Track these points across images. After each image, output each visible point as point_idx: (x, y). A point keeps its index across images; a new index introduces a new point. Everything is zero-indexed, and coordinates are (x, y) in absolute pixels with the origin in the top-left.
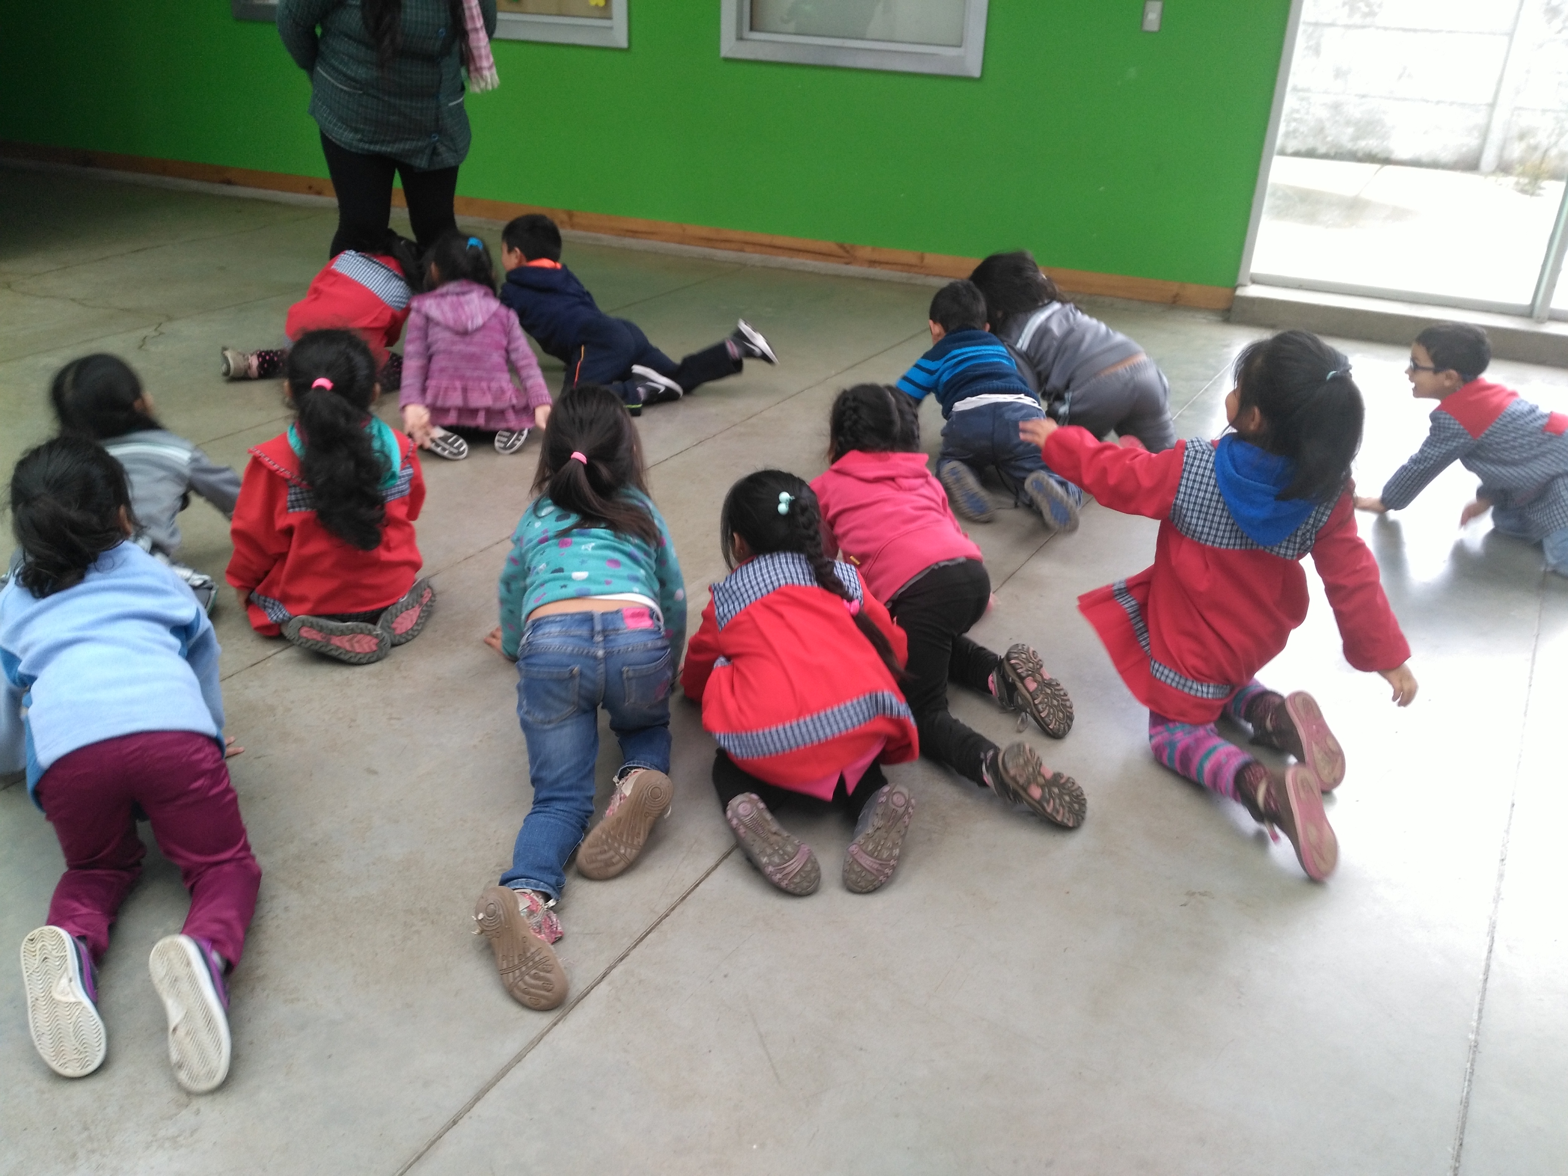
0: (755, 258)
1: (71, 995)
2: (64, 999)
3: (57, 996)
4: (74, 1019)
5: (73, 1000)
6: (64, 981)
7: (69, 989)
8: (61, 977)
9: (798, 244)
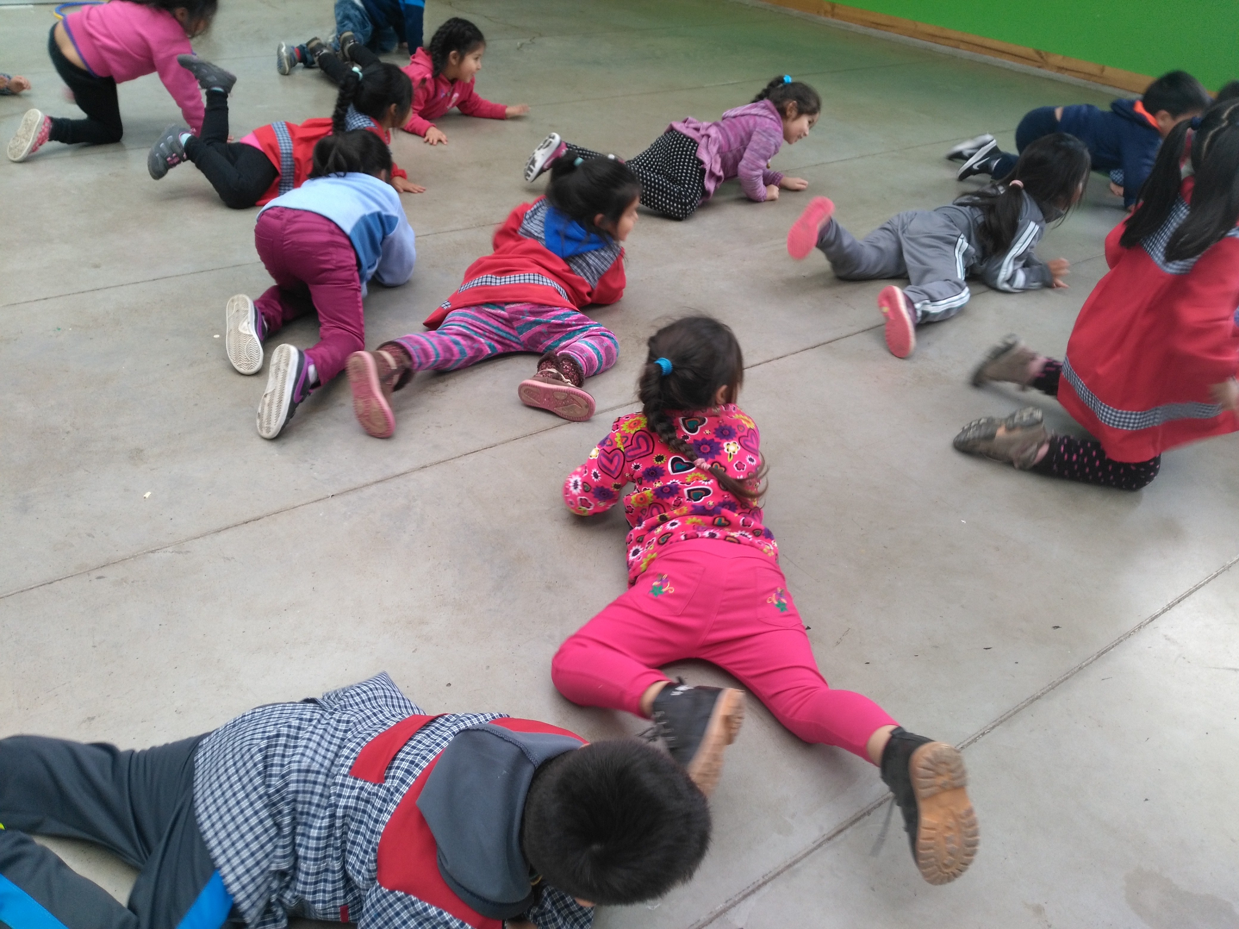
0: (965, 53)
1: (248, 331)
2: (244, 332)
3: (241, 330)
4: (247, 343)
5: (248, 333)
6: (245, 324)
7: (247, 328)
8: (244, 321)
9: (1003, 47)
